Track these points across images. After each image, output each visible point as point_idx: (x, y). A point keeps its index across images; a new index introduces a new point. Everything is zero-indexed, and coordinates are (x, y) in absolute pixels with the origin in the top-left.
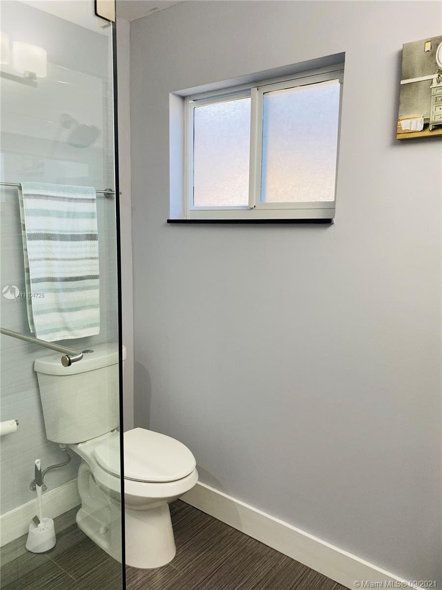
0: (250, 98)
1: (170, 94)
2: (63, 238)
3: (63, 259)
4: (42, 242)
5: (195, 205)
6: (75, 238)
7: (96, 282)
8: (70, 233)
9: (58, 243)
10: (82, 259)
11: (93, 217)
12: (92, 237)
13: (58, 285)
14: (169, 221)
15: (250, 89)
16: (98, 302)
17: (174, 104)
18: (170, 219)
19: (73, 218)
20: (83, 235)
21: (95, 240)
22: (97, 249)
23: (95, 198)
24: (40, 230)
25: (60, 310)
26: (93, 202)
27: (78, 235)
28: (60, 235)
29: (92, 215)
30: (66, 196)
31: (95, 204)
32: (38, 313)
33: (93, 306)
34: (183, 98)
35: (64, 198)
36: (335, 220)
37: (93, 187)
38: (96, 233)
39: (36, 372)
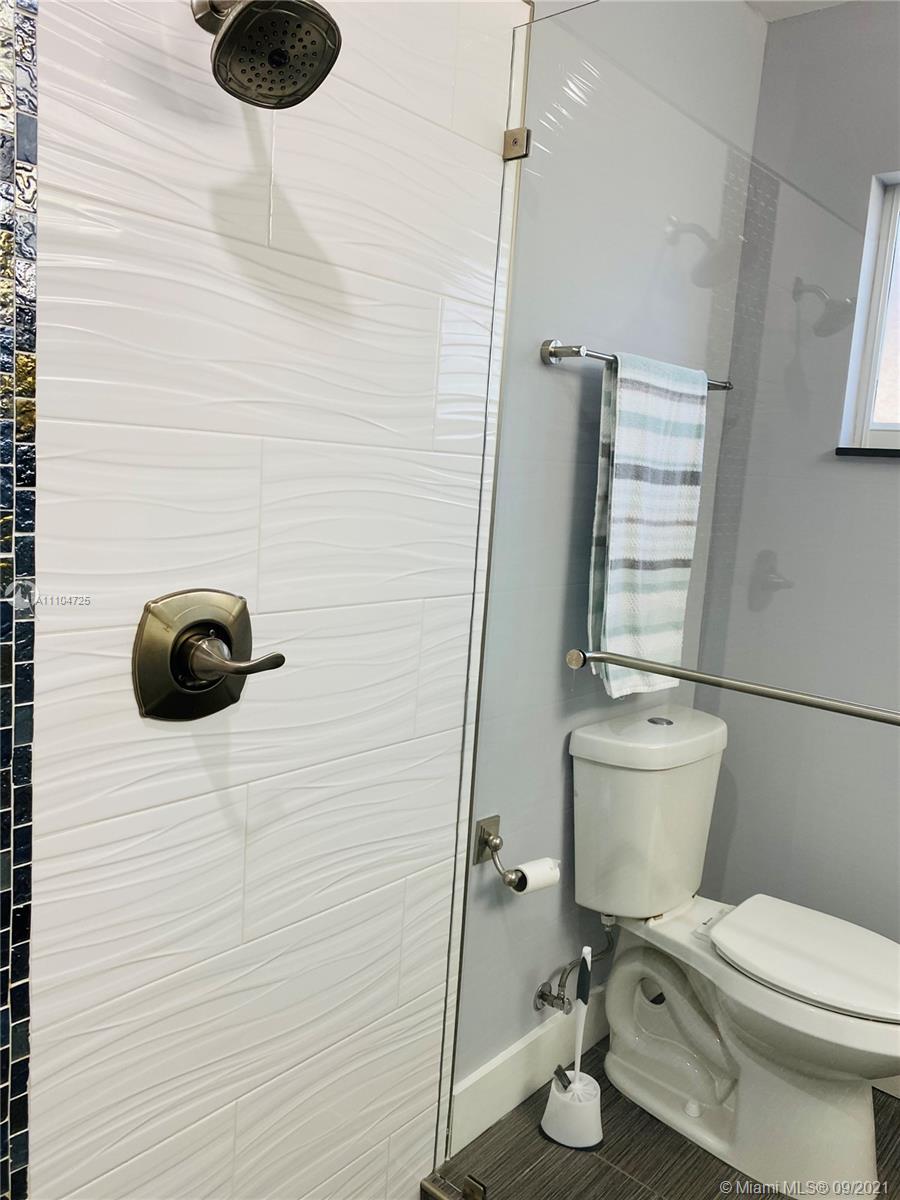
2: (655, 476)
3: (649, 523)
4: (629, 484)
5: (875, 420)
6: (668, 477)
7: (686, 573)
8: (664, 468)
9: (648, 487)
10: (672, 524)
11: (699, 436)
12: (693, 478)
13: (639, 576)
14: (839, 452)
16: (682, 617)
18: (841, 446)
19: (672, 435)
20: (679, 473)
21: (696, 484)
22: (697, 503)
23: (705, 395)
24: (629, 457)
25: (634, 630)
26: (702, 404)
27: (674, 473)
28: (653, 470)
29: (698, 432)
30: (668, 387)
31: (704, 407)
33: (675, 626)
34: (885, 189)
35: (667, 391)
37: (703, 372)
38: (700, 470)
39: (572, 757)
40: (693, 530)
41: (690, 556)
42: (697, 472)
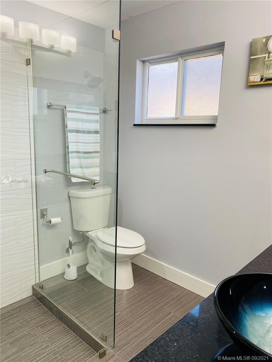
0: (178, 63)
1: (137, 60)
2: (84, 132)
3: (83, 143)
4: (74, 134)
5: (148, 117)
6: (89, 132)
7: (99, 154)
8: (87, 130)
9: (81, 134)
10: (92, 143)
11: (98, 122)
12: (96, 132)
13: (81, 155)
14: (134, 125)
15: (178, 58)
16: (98, 164)
17: (139, 65)
18: (135, 124)
19: (89, 122)
20: (92, 131)
21: (98, 134)
22: (99, 138)
23: (99, 113)
24: (73, 128)
25: (82, 167)
26: (98, 115)
27: (91, 131)
28: (82, 131)
29: (97, 121)
30: (86, 112)
31: (99, 116)
32: (72, 168)
33: (97, 167)
34: (144, 62)
35: (85, 113)
36: (217, 125)
37: (98, 107)
38: (99, 130)
39: (70, 196)
40: (99, 144)
41: (99, 150)
42: (98, 131)
